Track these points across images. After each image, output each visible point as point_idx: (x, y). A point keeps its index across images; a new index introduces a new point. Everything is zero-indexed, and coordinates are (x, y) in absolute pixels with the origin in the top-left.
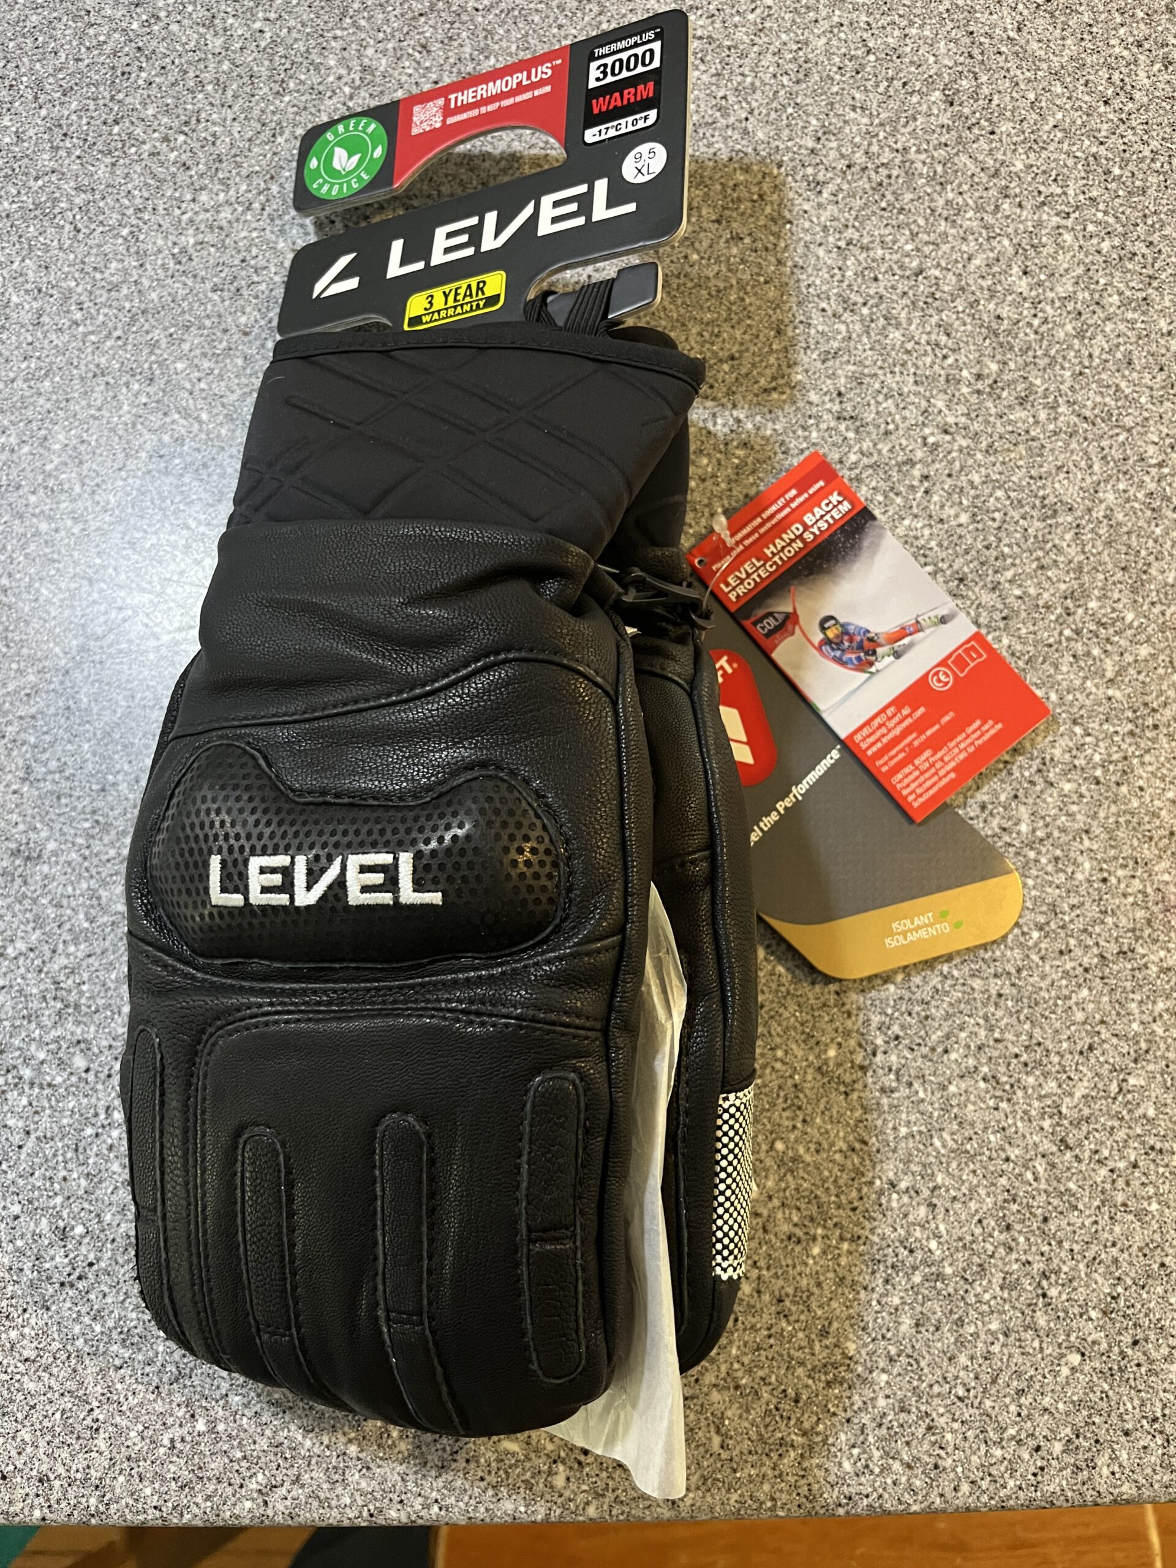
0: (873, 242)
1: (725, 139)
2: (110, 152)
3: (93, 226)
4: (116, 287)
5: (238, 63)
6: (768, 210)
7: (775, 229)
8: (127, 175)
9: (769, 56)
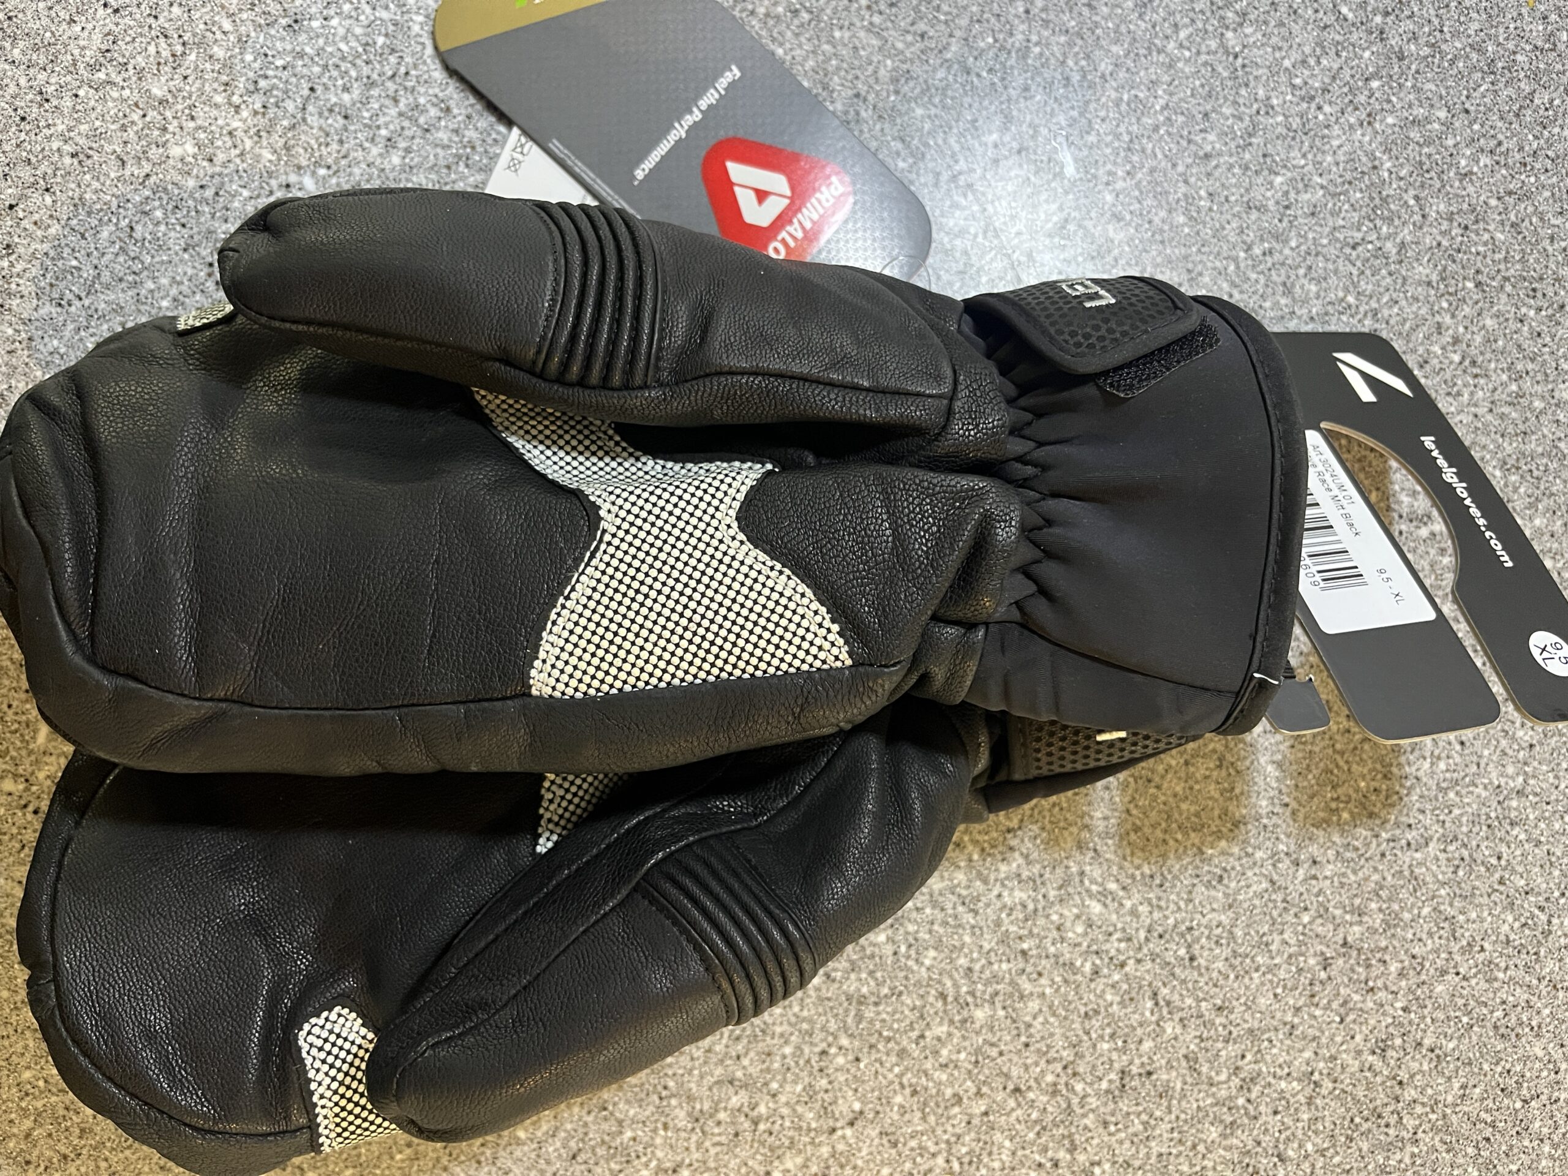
0: (1317, 1109)
1: (1437, 951)
2: (1443, 279)
3: (1359, 264)
4: (1288, 290)
5: (1542, 419)
6: (1356, 997)
7: (1335, 1005)
8: (1417, 300)
9: (1526, 996)
